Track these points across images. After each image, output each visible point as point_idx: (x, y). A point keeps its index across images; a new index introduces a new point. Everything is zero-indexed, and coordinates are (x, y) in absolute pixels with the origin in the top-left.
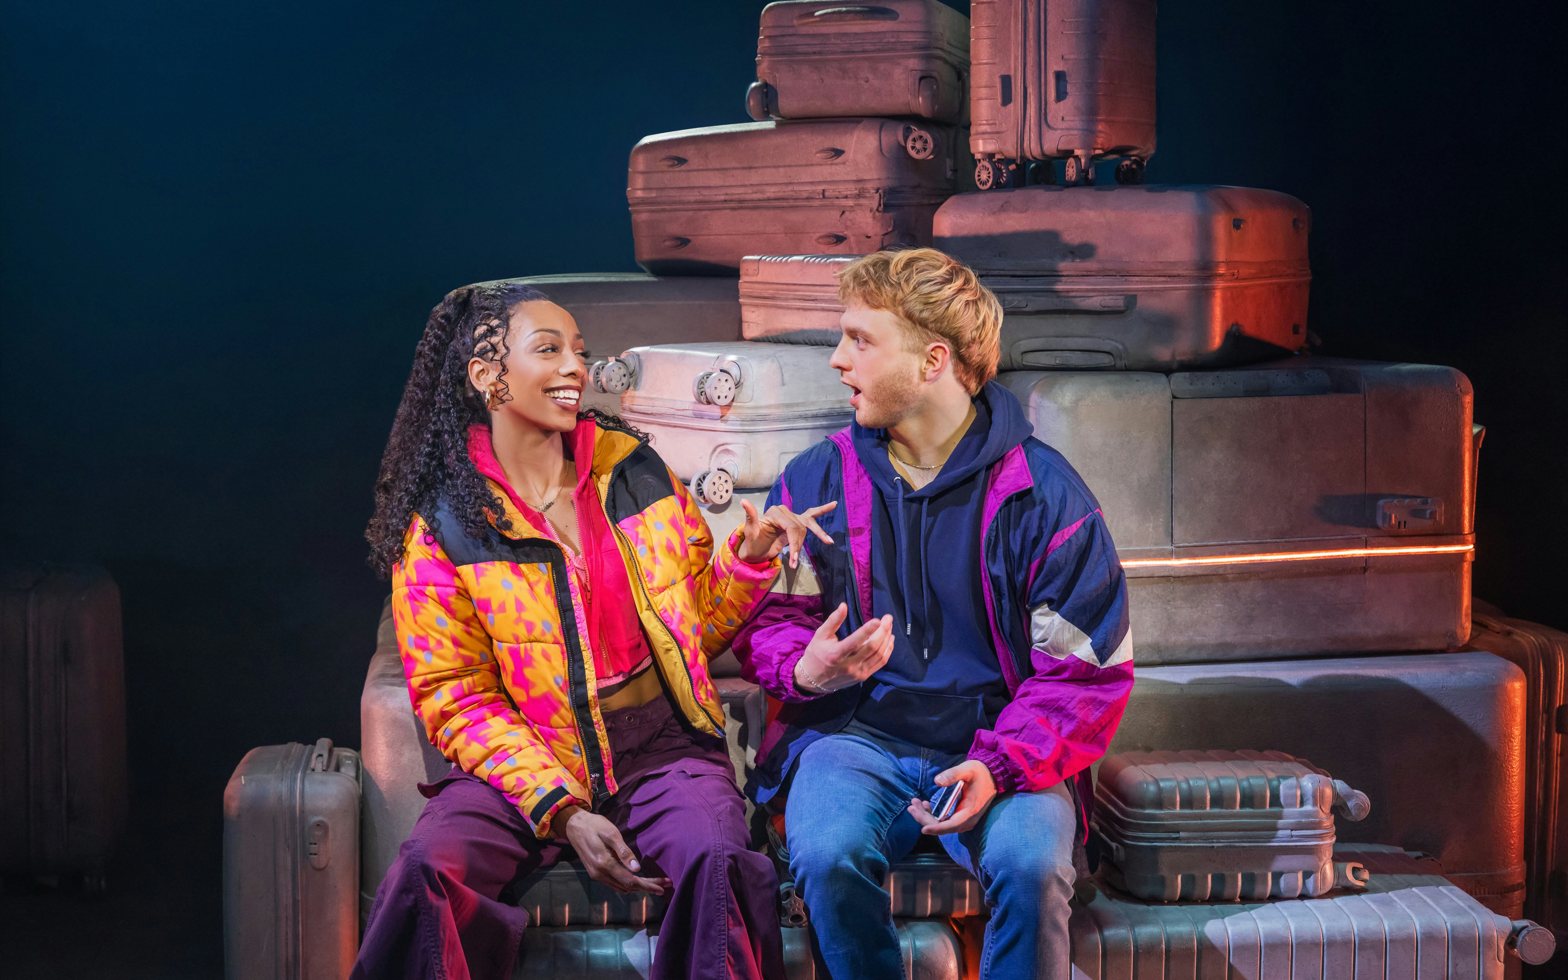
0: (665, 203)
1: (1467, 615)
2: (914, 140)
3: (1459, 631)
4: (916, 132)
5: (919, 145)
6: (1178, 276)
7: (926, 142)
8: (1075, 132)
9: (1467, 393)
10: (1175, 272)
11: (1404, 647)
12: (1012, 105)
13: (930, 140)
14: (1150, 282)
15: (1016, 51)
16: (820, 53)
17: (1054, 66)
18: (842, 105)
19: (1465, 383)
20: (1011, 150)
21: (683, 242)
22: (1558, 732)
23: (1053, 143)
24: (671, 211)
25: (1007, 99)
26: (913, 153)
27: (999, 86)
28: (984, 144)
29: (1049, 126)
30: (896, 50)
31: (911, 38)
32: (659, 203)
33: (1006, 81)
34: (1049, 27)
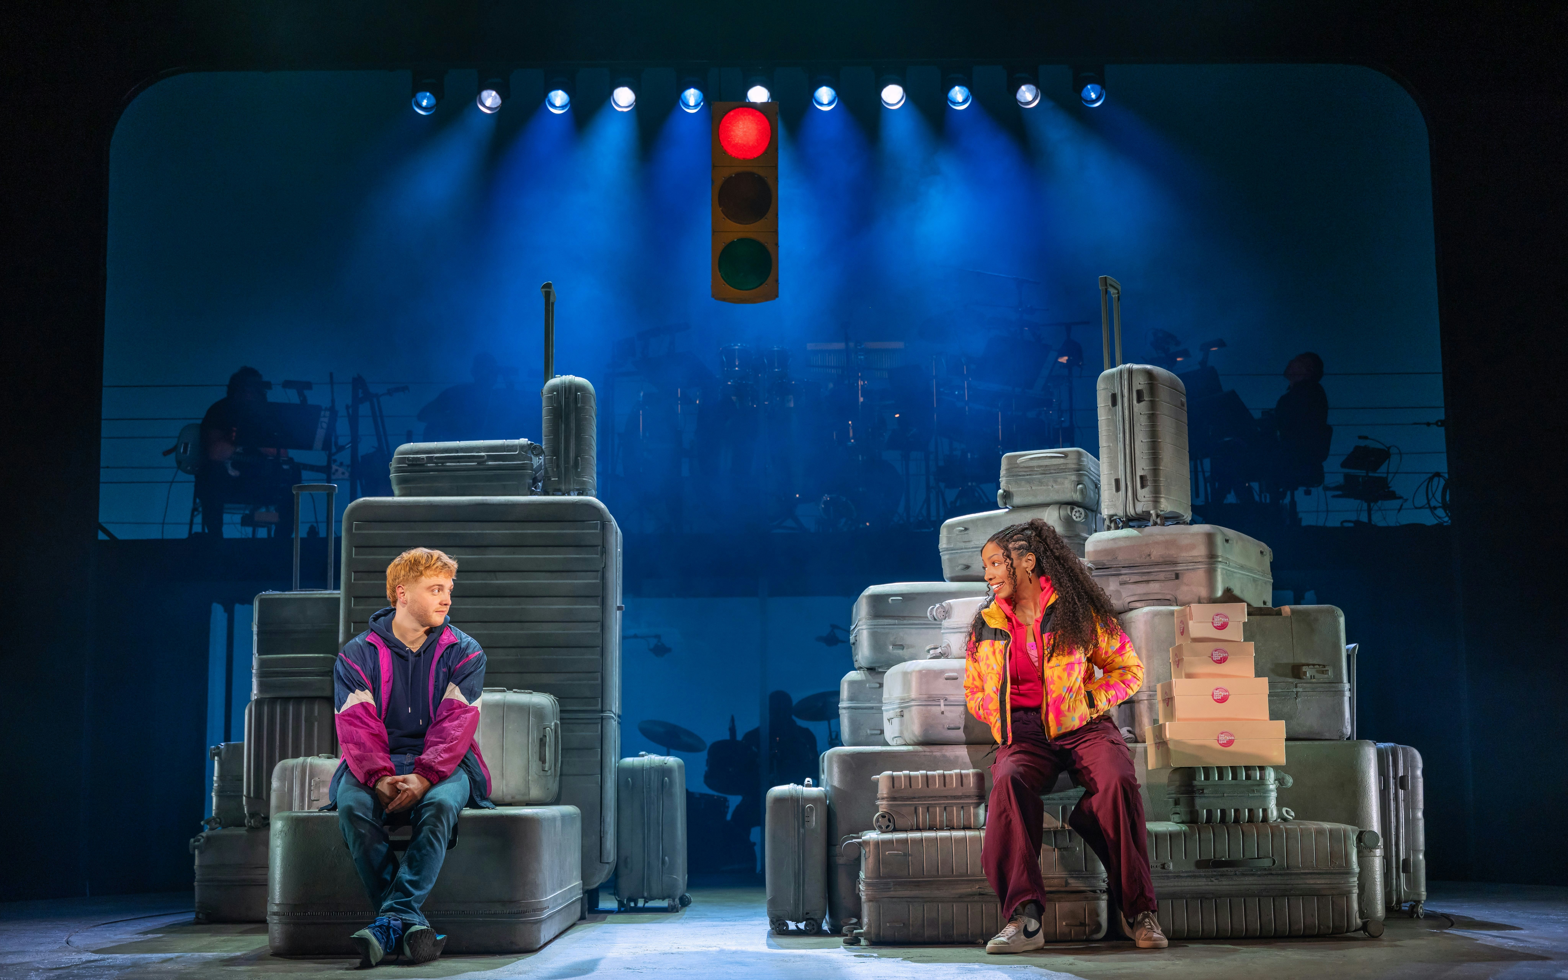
0: (957, 549)
1: (1348, 722)
2: (1076, 512)
3: (1344, 730)
4: (1077, 509)
5: (1077, 515)
6: (1200, 562)
7: (1081, 514)
8: (1150, 502)
9: (1341, 616)
10: (1198, 561)
11: (1318, 737)
12: (1120, 492)
13: (1083, 513)
14: (1187, 566)
15: (1121, 467)
16: (1030, 475)
17: (1139, 473)
18: (1040, 499)
19: (1340, 612)
20: (1121, 513)
21: (967, 567)
22: (1402, 788)
23: (1140, 508)
24: (961, 553)
25: (1118, 489)
26: (1074, 518)
27: (1114, 483)
28: (1108, 511)
29: (1138, 500)
30: (1066, 472)
31: (1073, 466)
32: (955, 550)
33: (1117, 481)
34: (1136, 455)
